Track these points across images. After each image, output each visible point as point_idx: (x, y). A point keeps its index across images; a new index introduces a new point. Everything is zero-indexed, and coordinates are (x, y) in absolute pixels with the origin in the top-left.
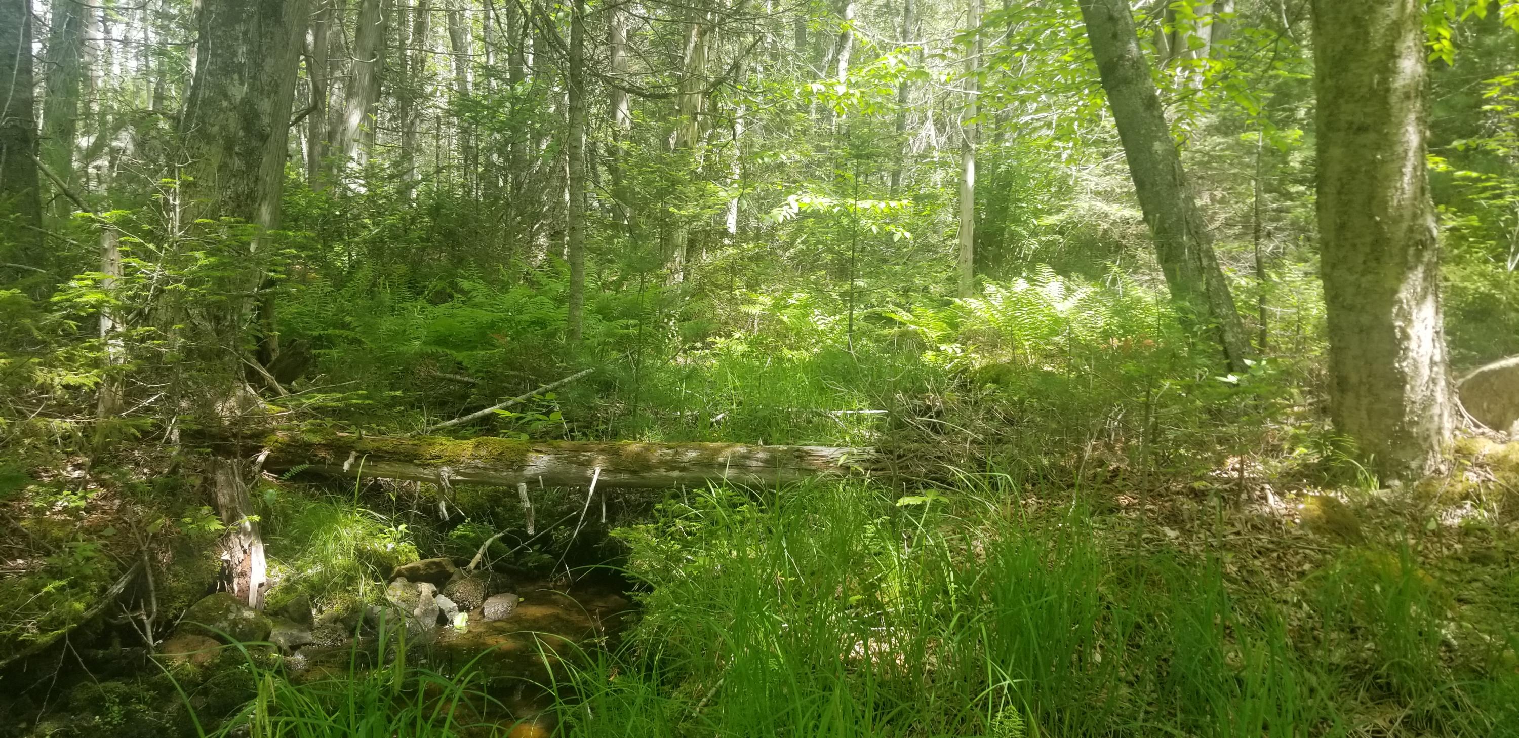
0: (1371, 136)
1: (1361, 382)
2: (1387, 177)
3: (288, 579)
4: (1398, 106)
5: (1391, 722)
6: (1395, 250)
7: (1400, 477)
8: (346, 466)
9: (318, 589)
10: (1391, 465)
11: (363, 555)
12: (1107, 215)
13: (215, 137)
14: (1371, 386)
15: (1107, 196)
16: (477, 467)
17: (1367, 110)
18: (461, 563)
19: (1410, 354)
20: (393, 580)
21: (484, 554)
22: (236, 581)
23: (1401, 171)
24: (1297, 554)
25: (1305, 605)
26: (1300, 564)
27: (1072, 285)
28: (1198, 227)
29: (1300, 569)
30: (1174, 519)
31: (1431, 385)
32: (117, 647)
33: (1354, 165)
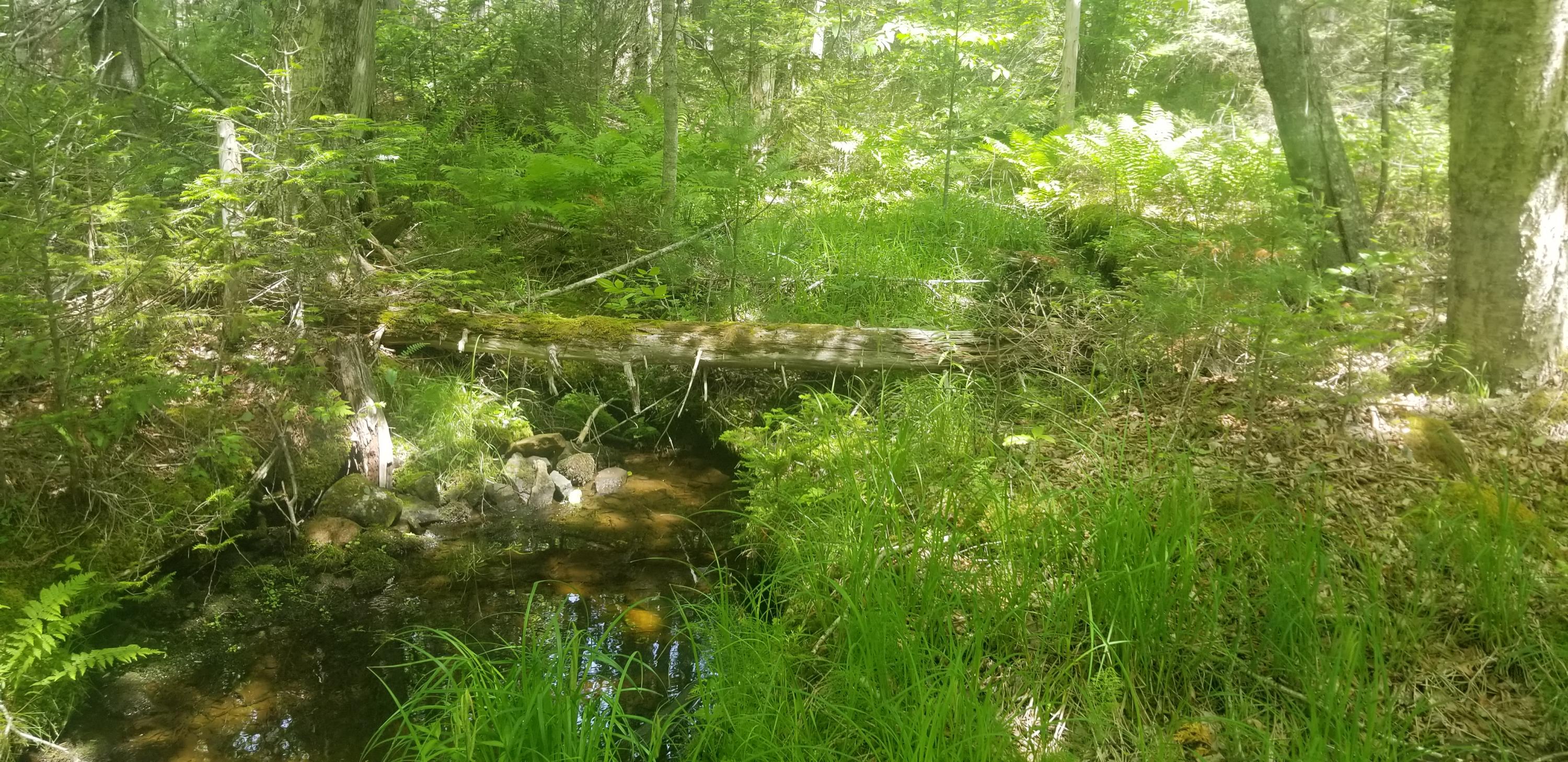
0: (1513, 38)
1: (1480, 289)
2: (1526, 81)
3: (413, 458)
4: (1545, 6)
5: (1474, 669)
6: (1528, 157)
7: (1512, 386)
8: (461, 346)
9: (438, 466)
10: (1504, 374)
11: (482, 433)
12: (1223, 47)
13: (315, 9)
14: (1490, 293)
15: (1222, 25)
16: (583, 346)
17: (1512, 9)
18: (570, 435)
19: (1535, 264)
20: (509, 456)
21: (592, 427)
22: (366, 461)
23: (1541, 75)
24: (1398, 485)
25: (1400, 542)
26: (1399, 498)
27: (1183, 123)
28: (1321, 98)
29: (1398, 504)
30: (1275, 445)
31: (1553, 295)
32: (263, 527)
33: (1492, 66)
